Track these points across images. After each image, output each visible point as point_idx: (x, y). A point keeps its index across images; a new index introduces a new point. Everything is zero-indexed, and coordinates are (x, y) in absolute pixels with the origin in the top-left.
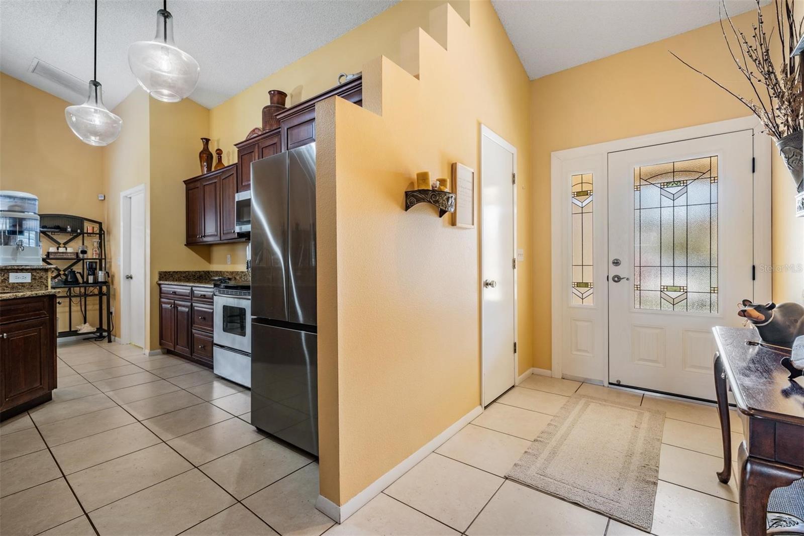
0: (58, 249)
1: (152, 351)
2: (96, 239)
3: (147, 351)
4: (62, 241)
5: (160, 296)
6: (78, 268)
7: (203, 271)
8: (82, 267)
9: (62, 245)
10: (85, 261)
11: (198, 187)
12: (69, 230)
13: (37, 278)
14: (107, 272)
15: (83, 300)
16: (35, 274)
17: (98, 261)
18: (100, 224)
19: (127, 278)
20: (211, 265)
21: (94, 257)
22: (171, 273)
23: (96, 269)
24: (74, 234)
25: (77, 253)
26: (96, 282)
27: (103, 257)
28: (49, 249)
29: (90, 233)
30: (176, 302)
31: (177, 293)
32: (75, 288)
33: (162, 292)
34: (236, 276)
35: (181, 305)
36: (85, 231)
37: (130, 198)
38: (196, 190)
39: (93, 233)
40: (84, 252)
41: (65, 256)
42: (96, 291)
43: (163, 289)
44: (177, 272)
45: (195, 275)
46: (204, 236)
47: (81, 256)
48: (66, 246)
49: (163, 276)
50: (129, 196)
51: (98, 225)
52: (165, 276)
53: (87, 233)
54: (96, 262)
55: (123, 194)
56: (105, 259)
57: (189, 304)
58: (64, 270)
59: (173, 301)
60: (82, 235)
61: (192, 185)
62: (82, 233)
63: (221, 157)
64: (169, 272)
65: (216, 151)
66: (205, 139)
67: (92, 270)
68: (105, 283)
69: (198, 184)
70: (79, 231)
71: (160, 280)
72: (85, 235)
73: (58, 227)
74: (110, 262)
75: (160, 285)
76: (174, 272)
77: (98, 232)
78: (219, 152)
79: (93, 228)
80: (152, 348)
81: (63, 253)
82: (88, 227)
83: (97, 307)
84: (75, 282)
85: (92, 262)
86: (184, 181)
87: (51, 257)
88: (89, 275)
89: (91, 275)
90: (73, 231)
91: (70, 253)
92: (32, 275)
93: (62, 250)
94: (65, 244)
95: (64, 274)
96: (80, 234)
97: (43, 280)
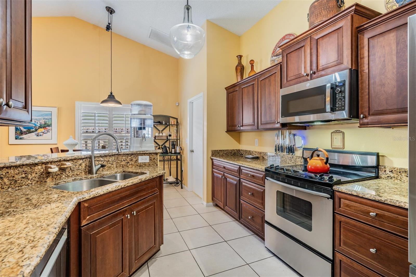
0: (159, 134)
1: (208, 204)
2: (175, 128)
3: (205, 203)
4: (161, 130)
5: (212, 167)
6: (167, 145)
7: (236, 150)
8: (169, 144)
9: (161, 132)
10: (170, 140)
11: (237, 90)
12: (164, 123)
13: (152, 159)
14: (180, 147)
15: (169, 162)
16: (151, 156)
17: (176, 140)
18: (177, 119)
19: (191, 152)
20: (241, 146)
21: (174, 138)
22: (218, 151)
23: (175, 145)
24: (166, 126)
25: (167, 136)
26: (175, 153)
27: (179, 138)
28: (155, 134)
29: (173, 125)
30: (225, 174)
31: (226, 168)
32: (166, 156)
33: (214, 164)
34: (264, 156)
35: (229, 178)
36: (171, 124)
37: (193, 103)
38: (235, 93)
39: (174, 125)
40: (170, 135)
41: (162, 138)
42: (175, 157)
43: (214, 162)
44: (221, 151)
45: (231, 152)
46: (242, 126)
47: (169, 137)
48: (162, 132)
49: (214, 153)
50: (192, 102)
51: (175, 120)
52: (216, 153)
53: (171, 125)
54: (175, 141)
55: (189, 101)
56: (179, 139)
57: (238, 179)
58: (162, 146)
59: (223, 173)
60: (169, 126)
61: (231, 90)
62: (169, 125)
63: (253, 65)
64: (217, 150)
65: (250, 62)
66: (239, 56)
67: (174, 146)
68: (179, 153)
69: (237, 88)
70: (168, 124)
71: (212, 156)
72: (171, 126)
73: (159, 122)
74: (182, 141)
75: (212, 159)
76: (220, 150)
77: (176, 124)
78: (252, 62)
79: (174, 121)
80: (208, 202)
81: (161, 136)
82: (172, 121)
83: (176, 166)
84: (166, 153)
85: (174, 141)
86: (225, 88)
87: (156, 138)
88: (172, 148)
89: (173, 148)
90: (166, 124)
91: (164, 136)
92: (150, 157)
93: (161, 134)
94: (162, 131)
95: (162, 148)
96: (168, 125)
97: (155, 161)
